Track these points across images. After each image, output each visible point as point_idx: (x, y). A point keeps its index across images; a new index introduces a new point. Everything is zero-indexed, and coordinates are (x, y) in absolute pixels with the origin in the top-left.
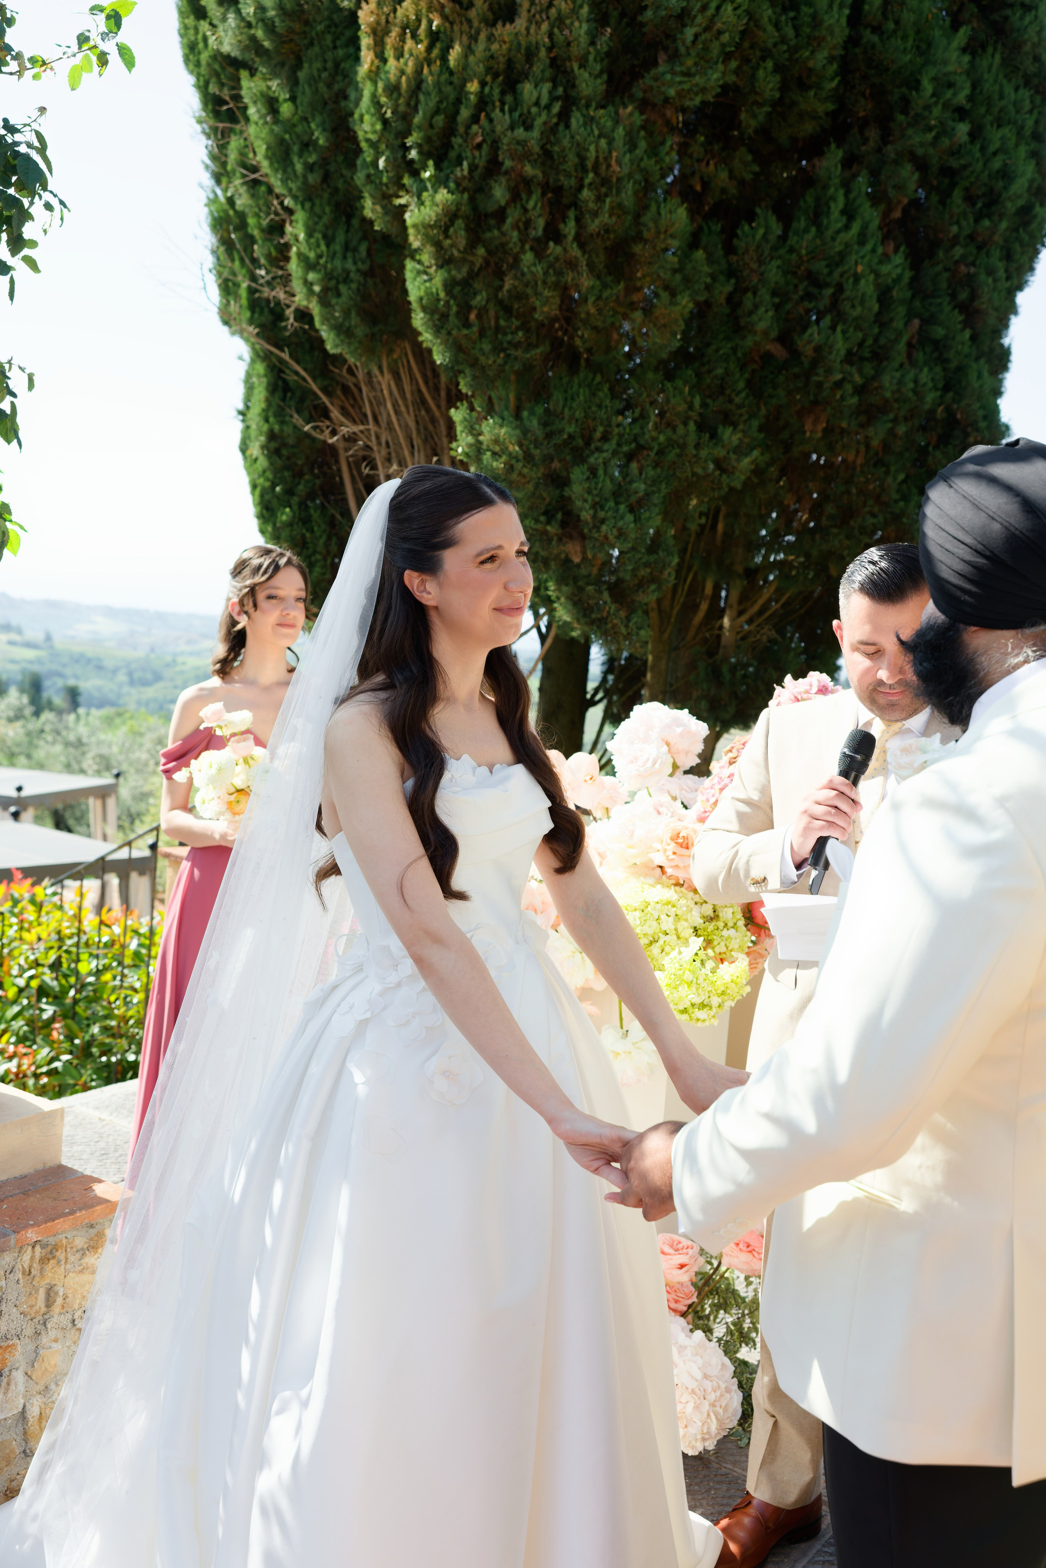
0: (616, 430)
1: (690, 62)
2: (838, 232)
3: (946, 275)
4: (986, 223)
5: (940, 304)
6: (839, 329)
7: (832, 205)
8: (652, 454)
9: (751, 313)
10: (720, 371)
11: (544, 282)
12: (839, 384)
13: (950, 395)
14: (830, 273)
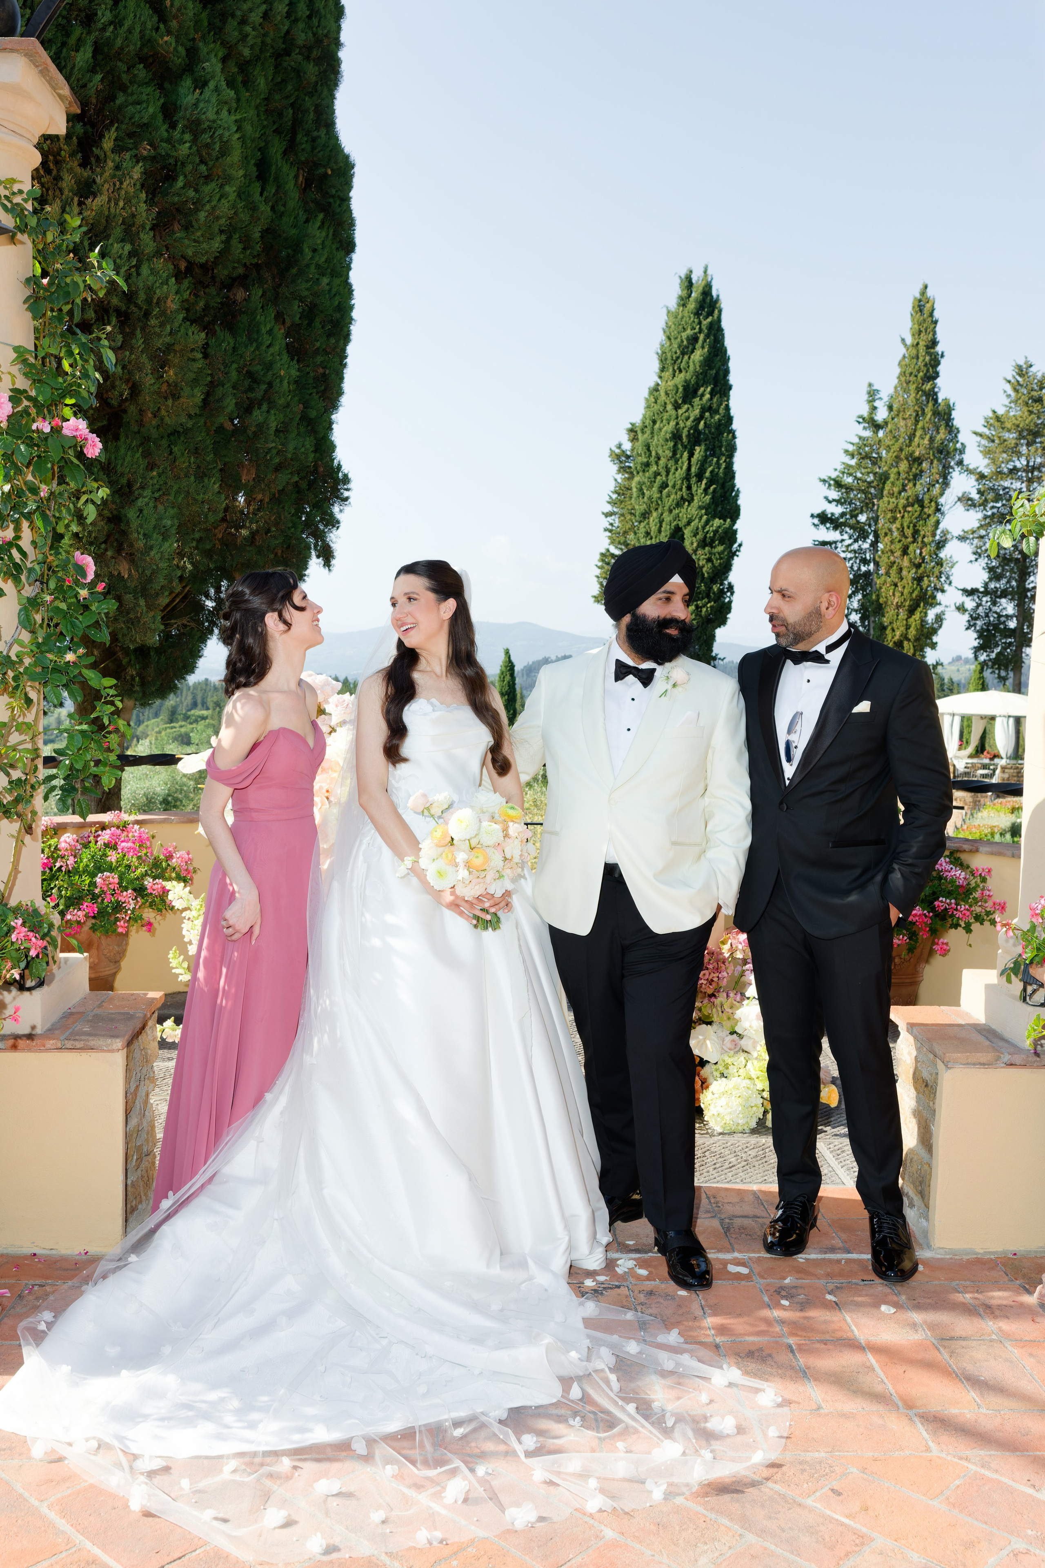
0: (151, 482)
1: (199, 234)
2: (268, 347)
3: (312, 374)
4: (332, 340)
5: (311, 394)
6: (272, 412)
7: (262, 327)
8: (171, 498)
9: (220, 400)
10: (200, 438)
11: (121, 379)
12: (270, 449)
13: (318, 455)
14: (264, 375)
